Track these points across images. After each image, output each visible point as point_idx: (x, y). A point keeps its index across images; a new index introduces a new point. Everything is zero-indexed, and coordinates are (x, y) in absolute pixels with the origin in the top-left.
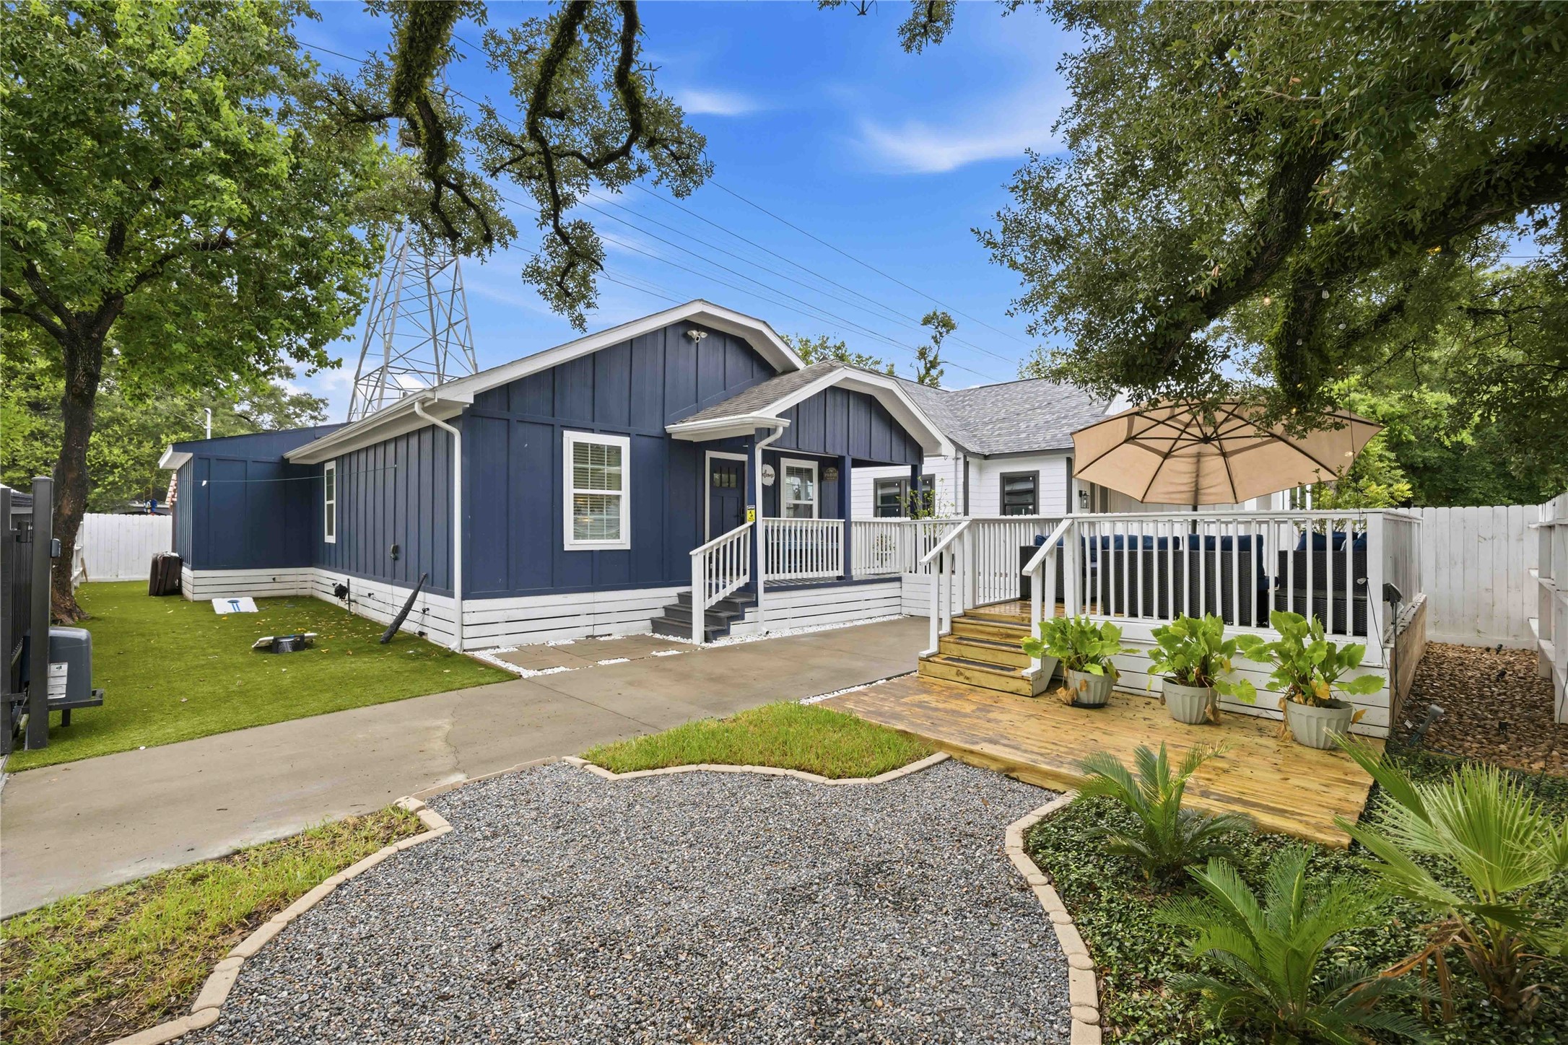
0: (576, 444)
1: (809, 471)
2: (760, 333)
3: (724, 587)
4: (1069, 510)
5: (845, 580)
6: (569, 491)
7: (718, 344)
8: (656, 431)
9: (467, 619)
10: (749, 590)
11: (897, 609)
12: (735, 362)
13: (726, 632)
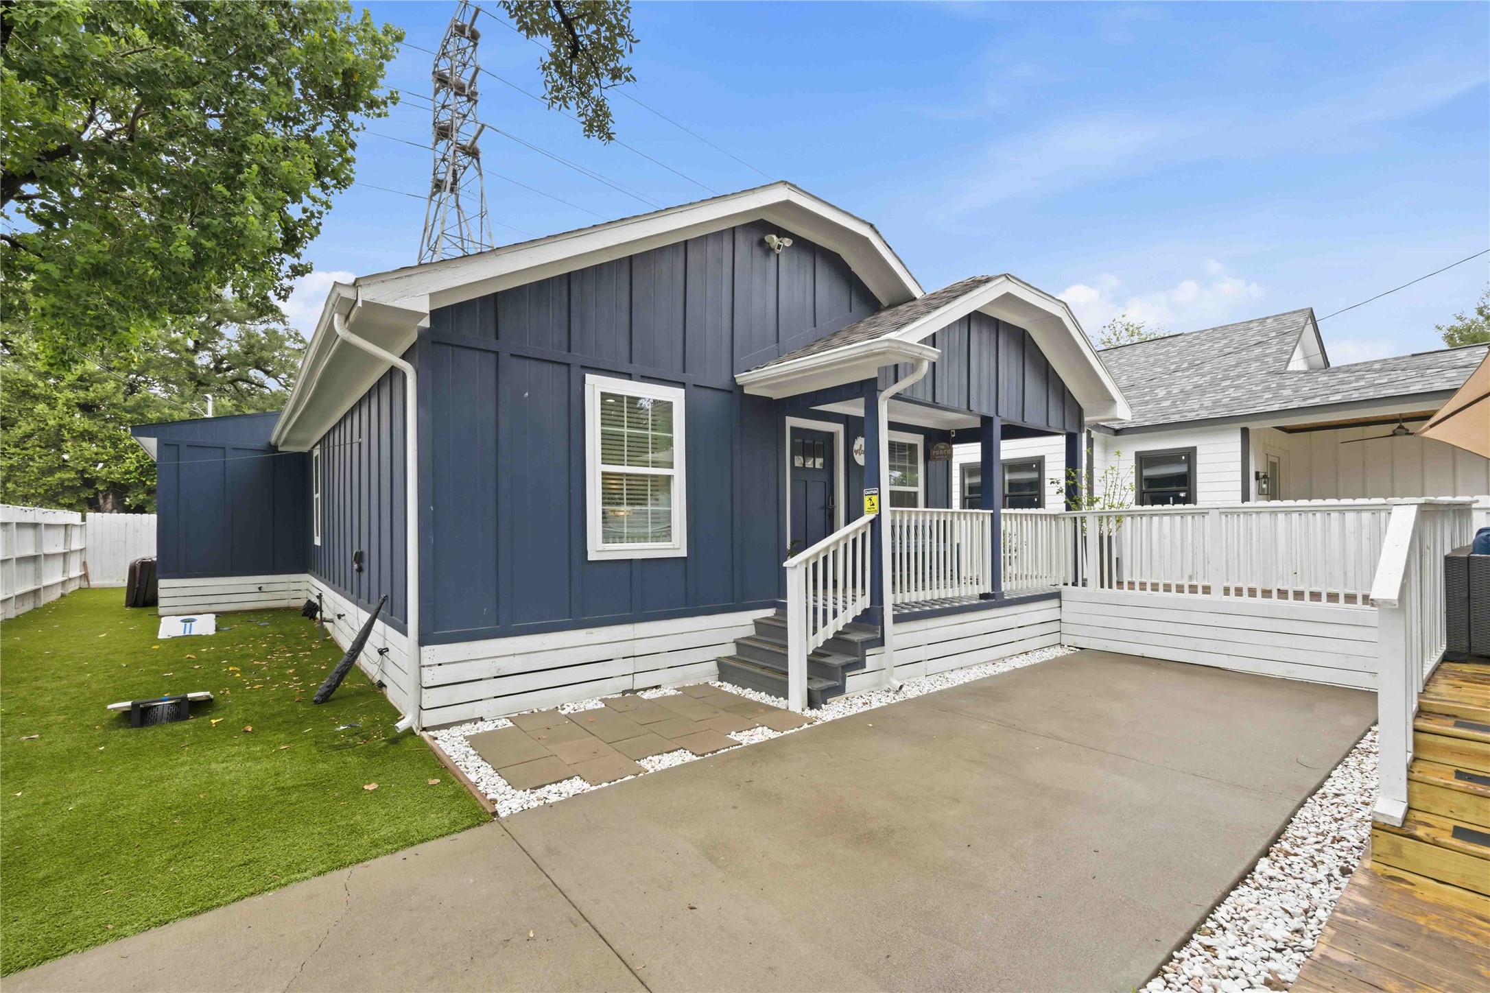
0: (604, 396)
1: (913, 448)
2: (866, 240)
3: (835, 615)
4: (1245, 497)
5: (992, 600)
6: (595, 467)
7: (807, 261)
8: (722, 381)
9: (429, 677)
10: (870, 619)
11: (1055, 638)
12: (828, 289)
13: (839, 690)
